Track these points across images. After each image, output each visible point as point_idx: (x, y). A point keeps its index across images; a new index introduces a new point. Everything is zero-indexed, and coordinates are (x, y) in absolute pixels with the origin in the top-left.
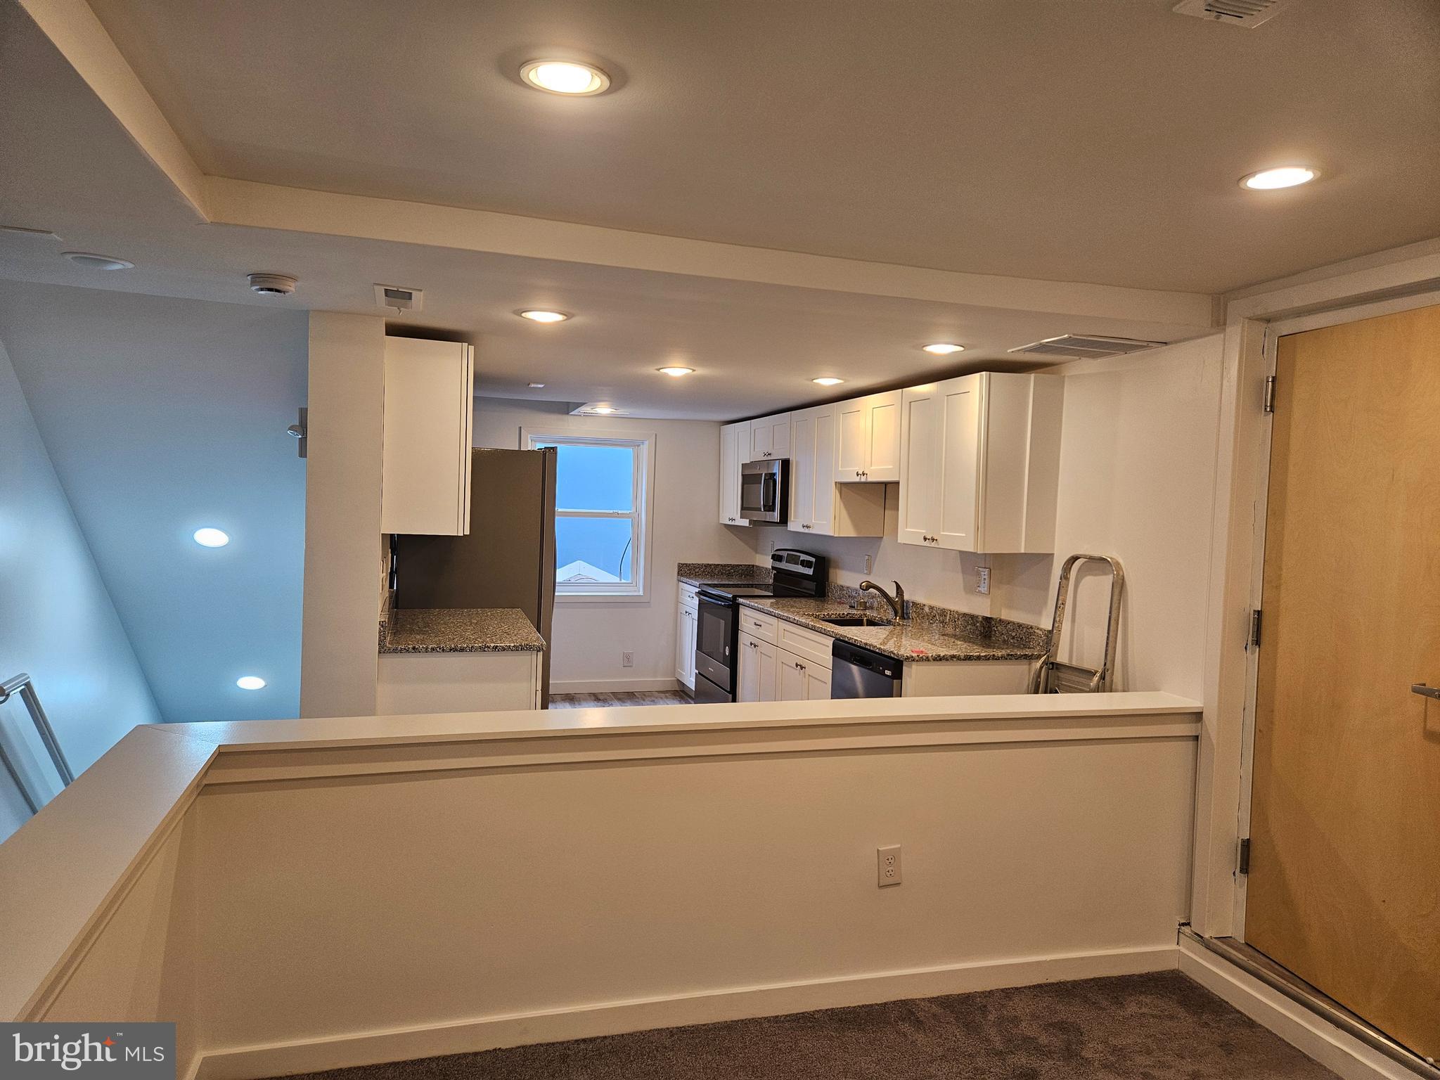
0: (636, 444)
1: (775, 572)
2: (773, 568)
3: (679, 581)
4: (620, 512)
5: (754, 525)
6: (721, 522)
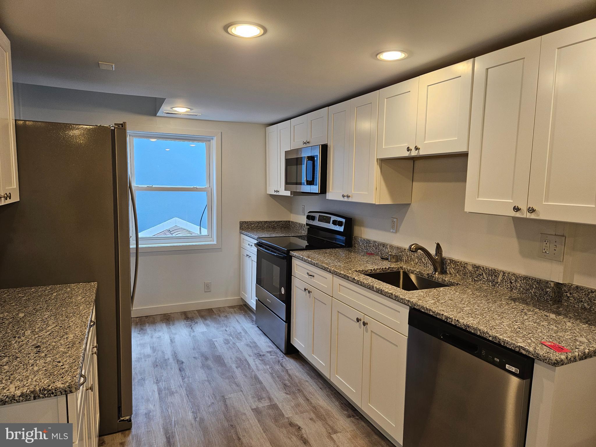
0: (207, 140)
1: (308, 227)
2: (307, 224)
3: (241, 233)
4: (198, 187)
5: (294, 195)
6: (267, 193)
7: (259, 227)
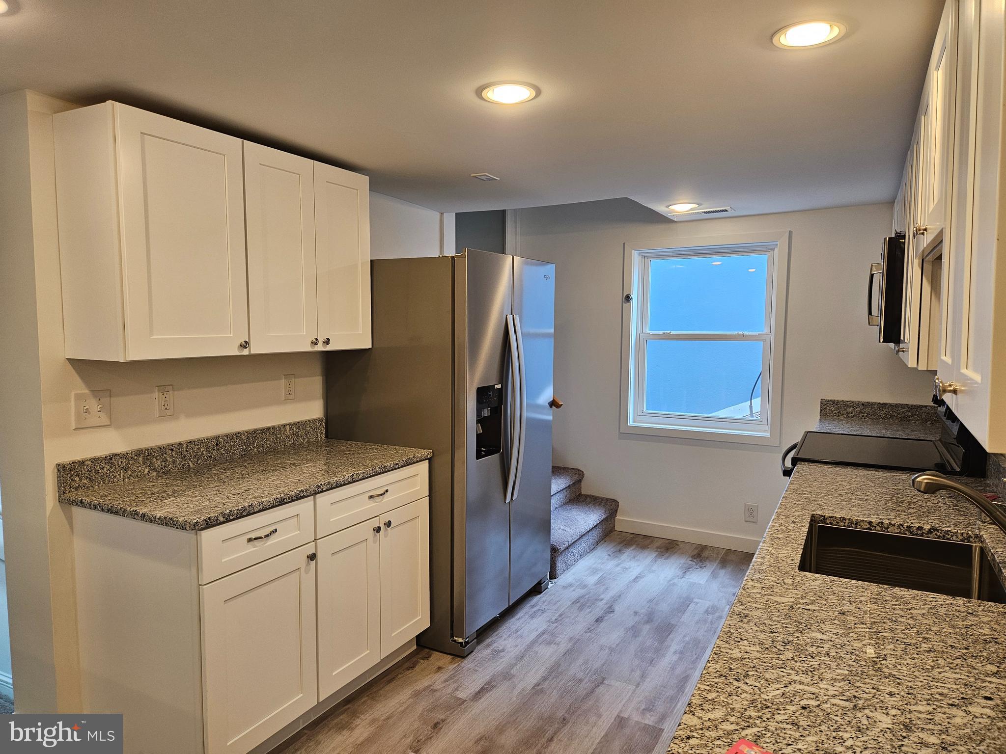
4: (746, 333)
7: (865, 415)
